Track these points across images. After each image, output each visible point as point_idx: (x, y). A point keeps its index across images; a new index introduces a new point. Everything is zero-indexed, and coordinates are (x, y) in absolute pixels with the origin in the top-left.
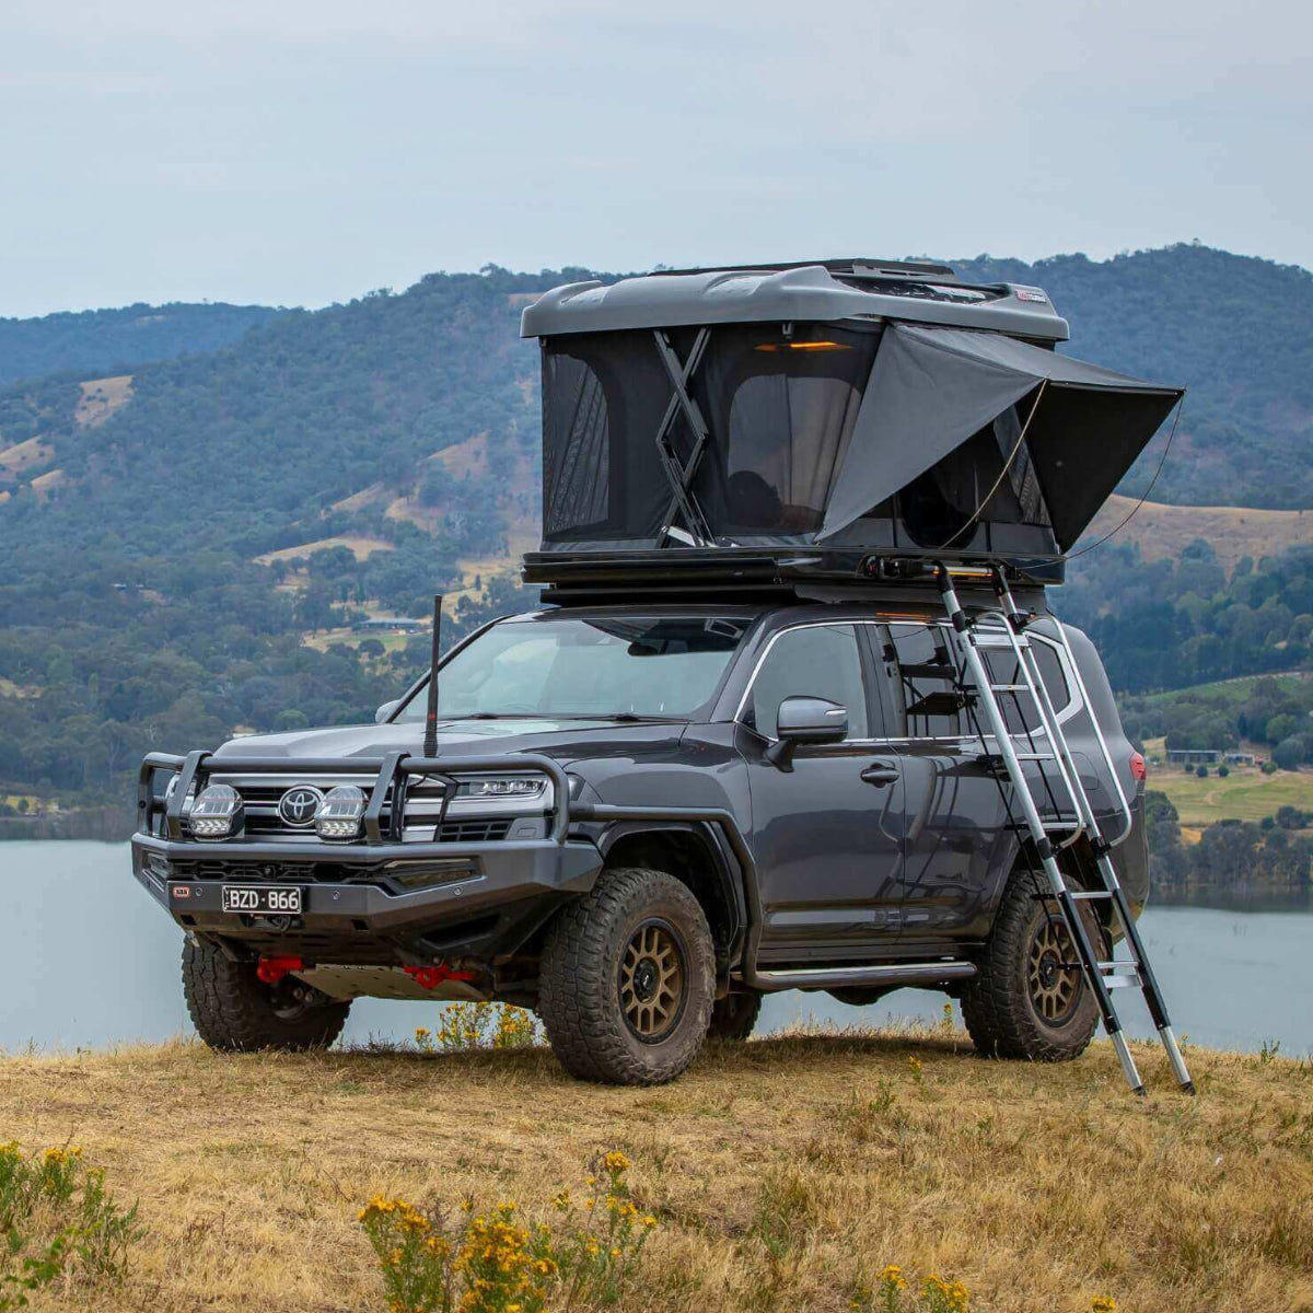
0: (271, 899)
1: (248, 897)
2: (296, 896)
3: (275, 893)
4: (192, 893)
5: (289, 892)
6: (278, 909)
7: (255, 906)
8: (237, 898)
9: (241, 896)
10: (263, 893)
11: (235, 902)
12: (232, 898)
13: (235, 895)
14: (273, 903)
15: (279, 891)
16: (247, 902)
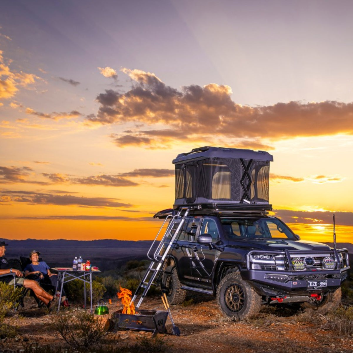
0: (320, 283)
1: (315, 284)
2: (326, 283)
3: (321, 282)
4: (298, 283)
5: (324, 282)
6: (322, 286)
7: (316, 285)
8: (312, 284)
9: (313, 283)
10: (318, 282)
11: (311, 285)
12: (311, 284)
13: (311, 283)
14: (321, 284)
15: (322, 282)
16: (314, 285)
